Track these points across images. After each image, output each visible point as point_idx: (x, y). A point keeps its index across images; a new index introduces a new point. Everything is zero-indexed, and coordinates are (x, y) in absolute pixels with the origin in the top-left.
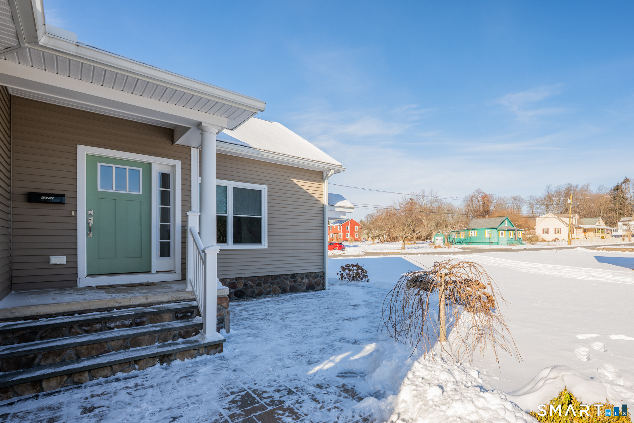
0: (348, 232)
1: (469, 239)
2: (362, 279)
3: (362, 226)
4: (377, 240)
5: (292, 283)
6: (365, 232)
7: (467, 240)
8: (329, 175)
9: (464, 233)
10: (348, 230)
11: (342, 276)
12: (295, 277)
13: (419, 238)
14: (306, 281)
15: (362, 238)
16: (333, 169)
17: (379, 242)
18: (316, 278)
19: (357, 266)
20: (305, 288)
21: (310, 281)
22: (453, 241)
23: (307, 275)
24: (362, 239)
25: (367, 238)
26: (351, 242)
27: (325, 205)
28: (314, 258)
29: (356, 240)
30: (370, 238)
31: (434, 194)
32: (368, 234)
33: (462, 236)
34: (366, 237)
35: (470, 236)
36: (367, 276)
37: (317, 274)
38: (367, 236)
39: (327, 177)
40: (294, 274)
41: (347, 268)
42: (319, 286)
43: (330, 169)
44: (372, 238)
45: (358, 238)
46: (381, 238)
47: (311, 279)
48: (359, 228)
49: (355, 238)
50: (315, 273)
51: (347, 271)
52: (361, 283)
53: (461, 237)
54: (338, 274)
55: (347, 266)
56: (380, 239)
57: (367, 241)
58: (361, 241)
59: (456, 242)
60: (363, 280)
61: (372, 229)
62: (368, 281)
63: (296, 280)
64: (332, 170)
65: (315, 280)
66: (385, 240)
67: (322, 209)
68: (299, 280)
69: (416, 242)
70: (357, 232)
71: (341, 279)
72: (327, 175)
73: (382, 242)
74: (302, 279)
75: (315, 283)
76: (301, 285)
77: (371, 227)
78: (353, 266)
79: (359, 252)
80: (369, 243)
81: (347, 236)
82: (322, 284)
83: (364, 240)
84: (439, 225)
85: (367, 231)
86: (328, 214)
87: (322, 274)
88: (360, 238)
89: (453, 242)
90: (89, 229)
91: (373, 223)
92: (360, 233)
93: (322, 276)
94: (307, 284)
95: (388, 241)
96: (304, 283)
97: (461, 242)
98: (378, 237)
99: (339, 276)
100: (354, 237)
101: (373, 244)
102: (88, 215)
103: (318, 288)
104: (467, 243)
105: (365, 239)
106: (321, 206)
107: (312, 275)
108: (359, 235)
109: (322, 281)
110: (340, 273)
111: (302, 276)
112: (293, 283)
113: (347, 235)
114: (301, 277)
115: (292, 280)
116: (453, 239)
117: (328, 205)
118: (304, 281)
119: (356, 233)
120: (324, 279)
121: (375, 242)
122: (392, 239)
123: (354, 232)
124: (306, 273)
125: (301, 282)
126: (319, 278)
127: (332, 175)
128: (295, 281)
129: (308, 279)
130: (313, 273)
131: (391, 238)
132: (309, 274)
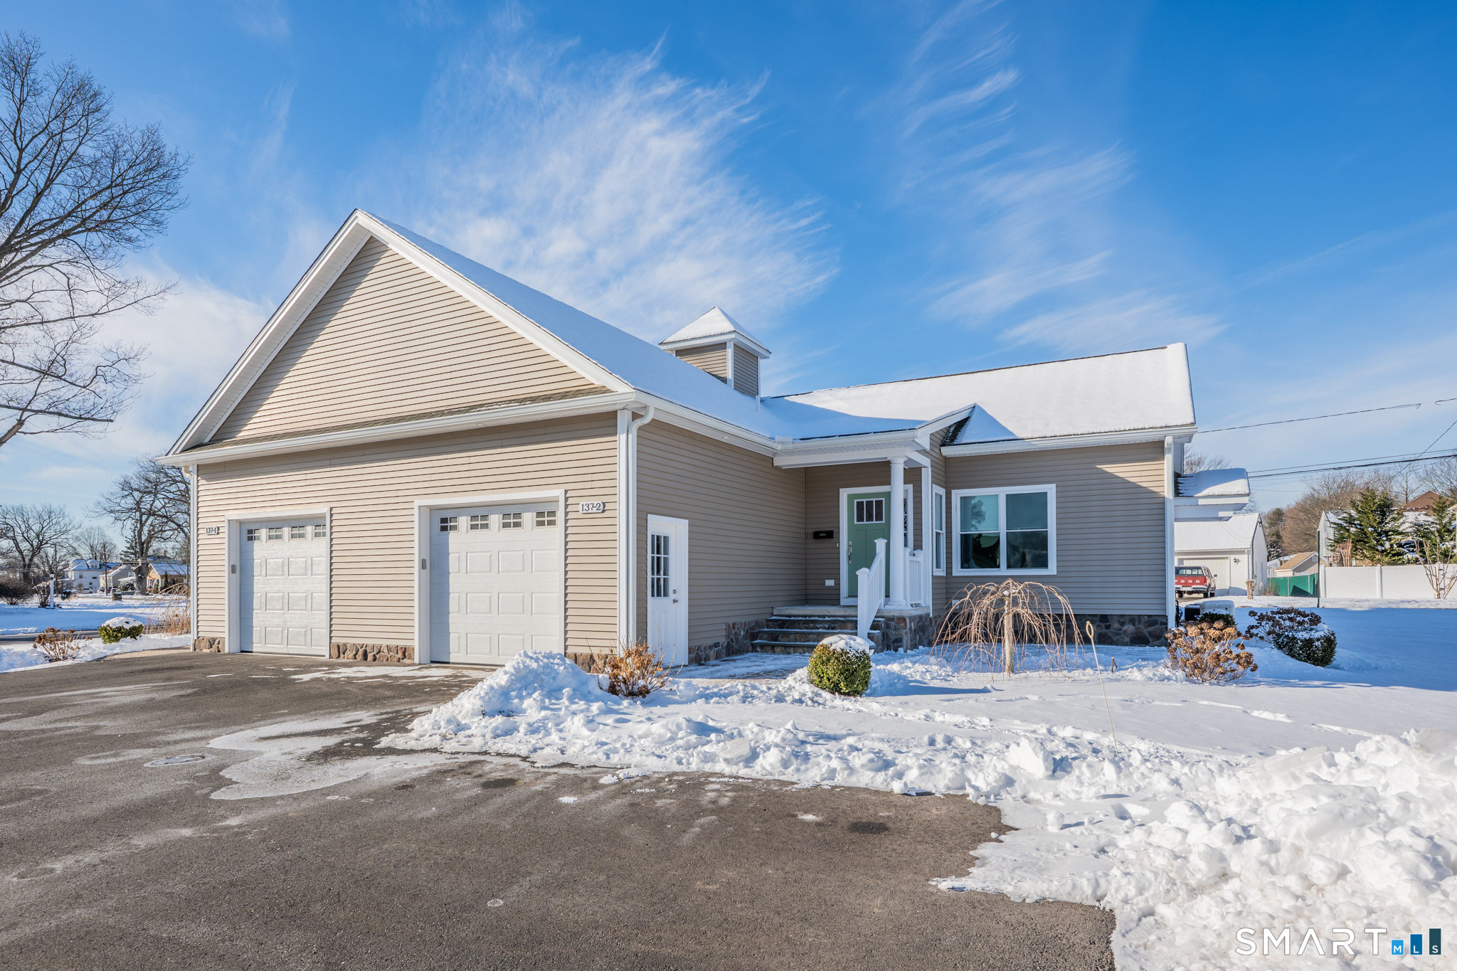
5: (1102, 629)
12: (1108, 621)
14: (1129, 628)
18: (1150, 626)
20: (1127, 639)
21: (1138, 628)
23: (1133, 619)
27: (1168, 498)
37: (1152, 618)
40: (1106, 615)
42: (1158, 638)
47: (1141, 626)
50: (1149, 616)
63: (1110, 626)
65: (1150, 629)
68: (1116, 625)
74: (1122, 624)
75: (1150, 633)
76: (1119, 634)
87: (1162, 621)
90: (849, 558)
94: (1133, 633)
96: (1125, 632)
102: (849, 546)
103: (1156, 641)
106: (1160, 500)
107: (1143, 620)
111: (1122, 620)
112: (1104, 630)
114: (1119, 621)
115: (1103, 624)
117: (1172, 496)
118: (1125, 628)
120: (1167, 628)
124: (1129, 615)
125: (1120, 629)
126: (1157, 626)
128: (1108, 627)
129: (1134, 625)
130: (1145, 617)
132: (1137, 618)
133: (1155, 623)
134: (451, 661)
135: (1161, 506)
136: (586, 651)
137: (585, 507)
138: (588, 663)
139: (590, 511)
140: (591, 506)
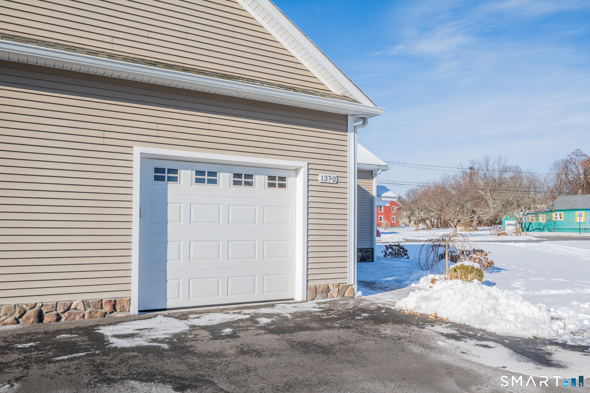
0: (382, 214)
1: (553, 225)
2: (403, 256)
3: (401, 205)
4: (421, 226)
6: (405, 213)
7: (550, 226)
8: (377, 174)
9: (545, 215)
10: (382, 211)
11: (386, 254)
13: (480, 223)
15: (401, 222)
16: (381, 169)
17: (425, 227)
18: (367, 253)
19: (398, 246)
20: (359, 259)
21: (362, 254)
22: (529, 226)
24: (401, 225)
25: (408, 222)
26: (386, 227)
27: (374, 196)
28: (366, 237)
29: (392, 225)
30: (412, 223)
31: (504, 162)
32: (409, 217)
33: (542, 219)
34: (406, 221)
35: (554, 219)
36: (408, 254)
37: (368, 249)
38: (408, 219)
39: (376, 175)
41: (390, 247)
42: (369, 259)
43: (379, 169)
44: (415, 223)
45: (395, 222)
46: (428, 222)
48: (396, 209)
49: (391, 223)
50: (366, 248)
51: (390, 250)
52: (402, 259)
53: (541, 221)
54: (382, 252)
55: (390, 246)
56: (427, 224)
57: (409, 226)
58: (399, 226)
59: (534, 227)
60: (404, 258)
61: (414, 210)
62: (408, 258)
64: (379, 170)
65: (367, 254)
66: (433, 226)
67: (372, 199)
69: (478, 228)
70: (395, 214)
71: (385, 256)
72: (376, 174)
73: (428, 228)
75: (367, 256)
77: (414, 207)
78: (396, 246)
79: (397, 239)
80: (411, 229)
81: (381, 220)
82: (372, 257)
83: (404, 226)
84: (507, 205)
85: (409, 213)
86: (377, 203)
87: (371, 250)
88: (398, 222)
89: (530, 228)
91: (415, 202)
92: (398, 215)
93: (372, 252)
94: (361, 257)
95: (438, 227)
97: (542, 228)
98: (423, 220)
99: (384, 254)
100: (390, 221)
101: (416, 230)
103: (369, 260)
104: (549, 230)
105: (406, 224)
106: (371, 197)
107: (364, 250)
108: (396, 218)
109: (371, 256)
110: (384, 251)
113: (381, 218)
116: (530, 224)
117: (376, 196)
119: (392, 215)
120: (373, 254)
121: (419, 228)
122: (444, 224)
123: (390, 215)
124: (360, 248)
126: (369, 253)
127: (380, 173)
129: (361, 253)
130: (365, 249)
131: (443, 222)
132: (362, 249)
133: (367, 252)
134: (168, 307)
135: (371, 199)
136: (323, 283)
137: (324, 178)
138: (326, 292)
139: (328, 181)
140: (328, 178)
